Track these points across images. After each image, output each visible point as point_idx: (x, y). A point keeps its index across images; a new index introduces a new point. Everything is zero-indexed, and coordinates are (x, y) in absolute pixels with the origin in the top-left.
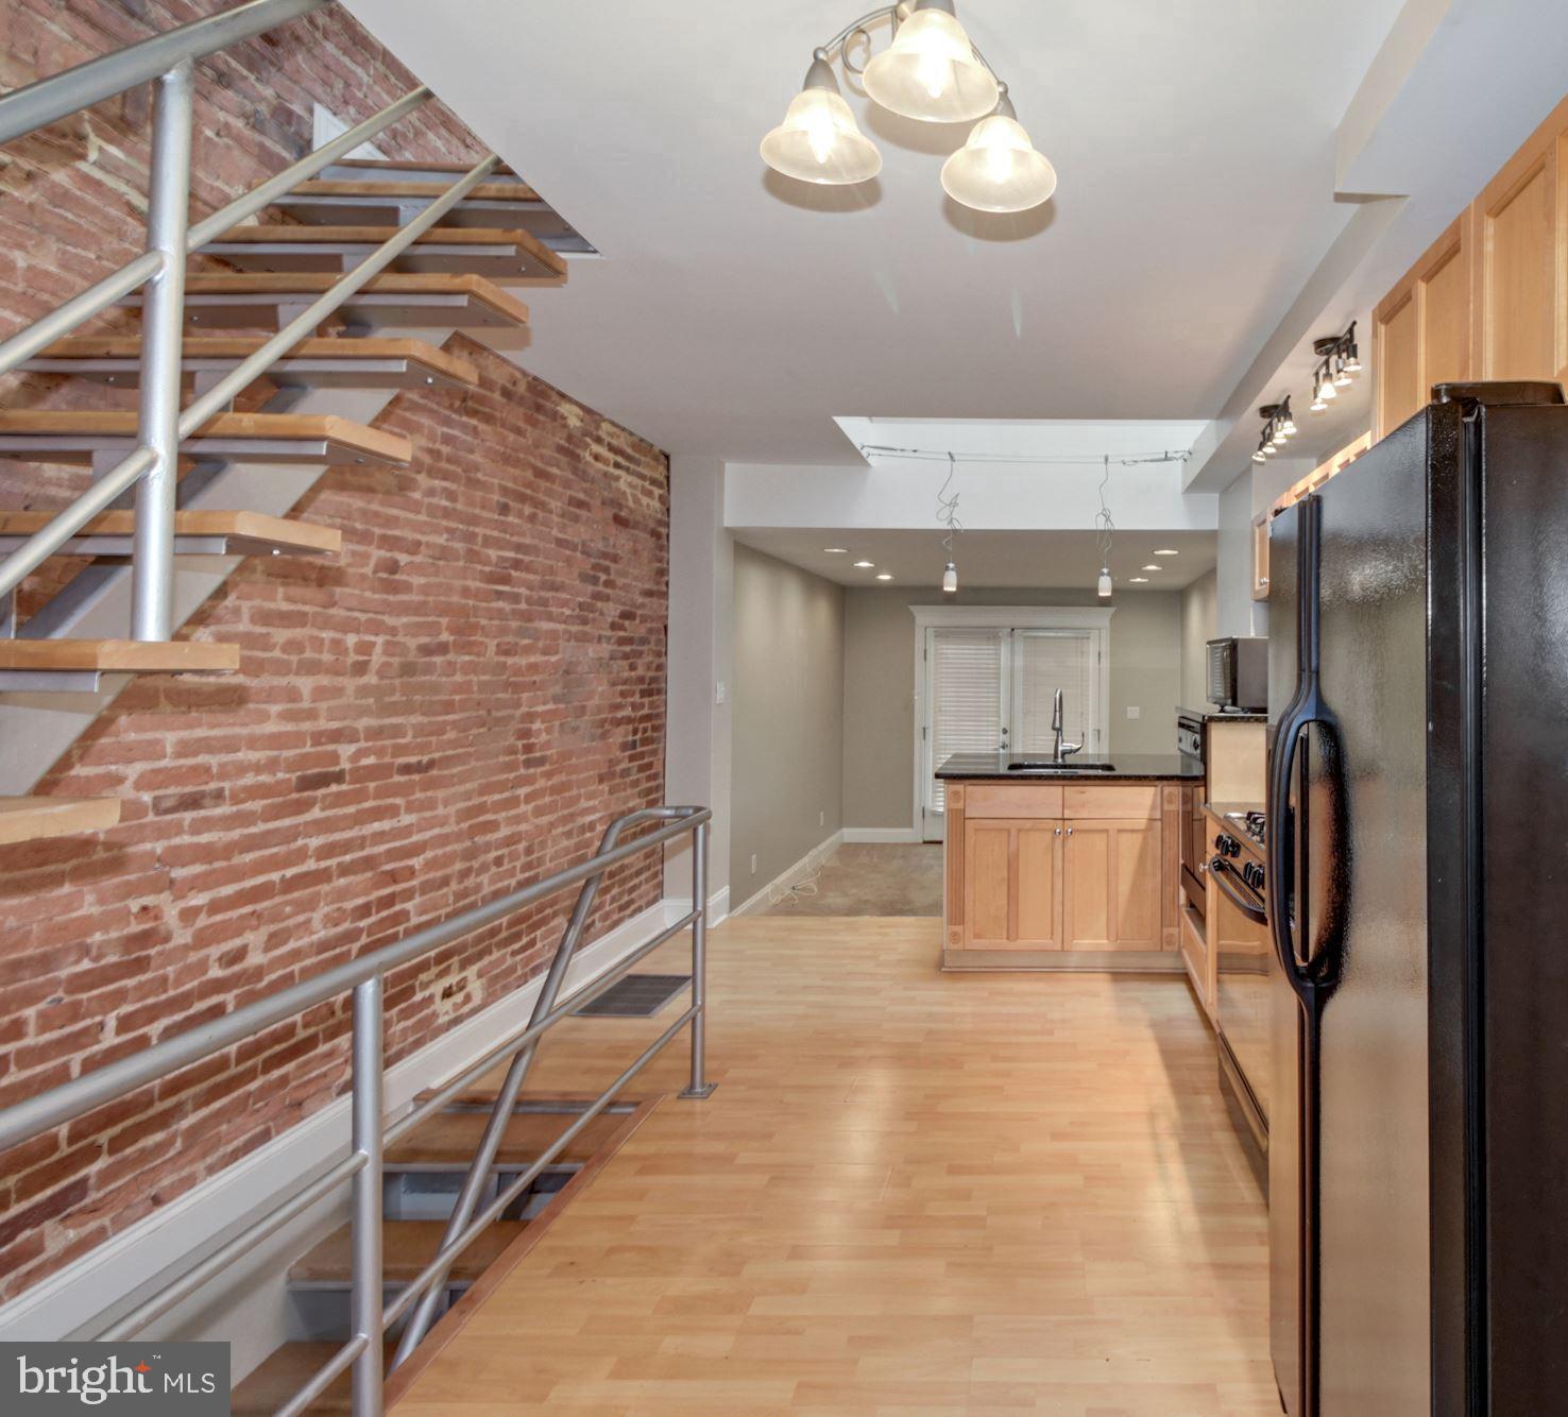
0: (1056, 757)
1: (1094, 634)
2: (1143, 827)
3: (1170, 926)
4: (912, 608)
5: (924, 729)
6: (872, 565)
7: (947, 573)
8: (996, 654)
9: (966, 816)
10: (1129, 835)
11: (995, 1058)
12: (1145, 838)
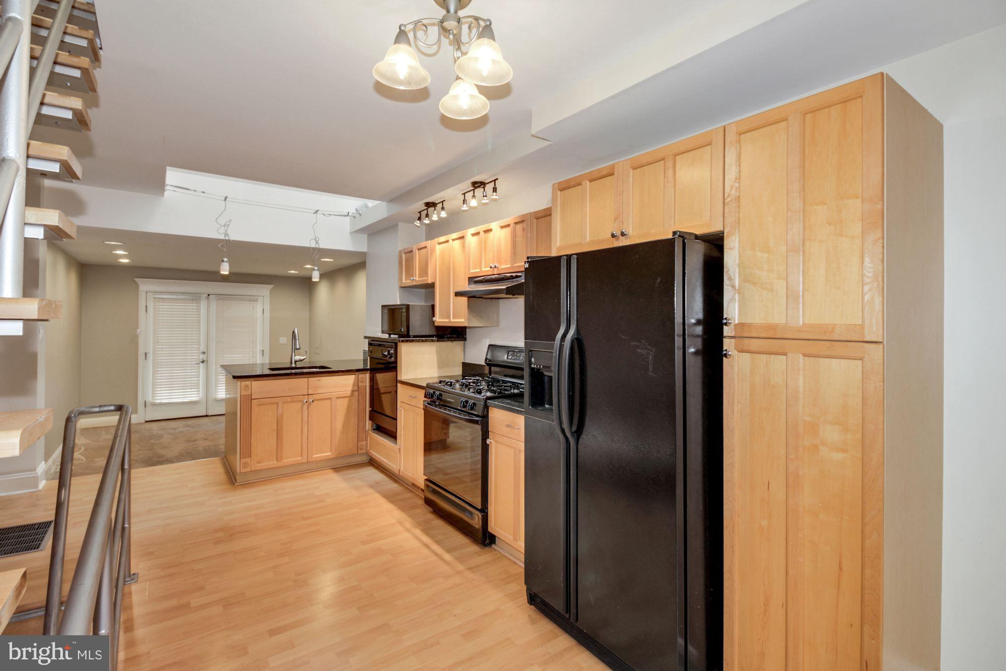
0: (291, 363)
1: (260, 299)
2: (349, 395)
3: (362, 441)
4: (136, 279)
5: (146, 353)
6: (127, 253)
7: (223, 263)
8: (197, 309)
9: (252, 398)
10: (342, 399)
11: (304, 519)
12: (350, 401)
